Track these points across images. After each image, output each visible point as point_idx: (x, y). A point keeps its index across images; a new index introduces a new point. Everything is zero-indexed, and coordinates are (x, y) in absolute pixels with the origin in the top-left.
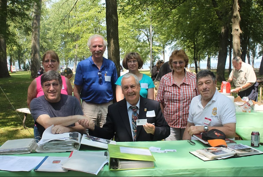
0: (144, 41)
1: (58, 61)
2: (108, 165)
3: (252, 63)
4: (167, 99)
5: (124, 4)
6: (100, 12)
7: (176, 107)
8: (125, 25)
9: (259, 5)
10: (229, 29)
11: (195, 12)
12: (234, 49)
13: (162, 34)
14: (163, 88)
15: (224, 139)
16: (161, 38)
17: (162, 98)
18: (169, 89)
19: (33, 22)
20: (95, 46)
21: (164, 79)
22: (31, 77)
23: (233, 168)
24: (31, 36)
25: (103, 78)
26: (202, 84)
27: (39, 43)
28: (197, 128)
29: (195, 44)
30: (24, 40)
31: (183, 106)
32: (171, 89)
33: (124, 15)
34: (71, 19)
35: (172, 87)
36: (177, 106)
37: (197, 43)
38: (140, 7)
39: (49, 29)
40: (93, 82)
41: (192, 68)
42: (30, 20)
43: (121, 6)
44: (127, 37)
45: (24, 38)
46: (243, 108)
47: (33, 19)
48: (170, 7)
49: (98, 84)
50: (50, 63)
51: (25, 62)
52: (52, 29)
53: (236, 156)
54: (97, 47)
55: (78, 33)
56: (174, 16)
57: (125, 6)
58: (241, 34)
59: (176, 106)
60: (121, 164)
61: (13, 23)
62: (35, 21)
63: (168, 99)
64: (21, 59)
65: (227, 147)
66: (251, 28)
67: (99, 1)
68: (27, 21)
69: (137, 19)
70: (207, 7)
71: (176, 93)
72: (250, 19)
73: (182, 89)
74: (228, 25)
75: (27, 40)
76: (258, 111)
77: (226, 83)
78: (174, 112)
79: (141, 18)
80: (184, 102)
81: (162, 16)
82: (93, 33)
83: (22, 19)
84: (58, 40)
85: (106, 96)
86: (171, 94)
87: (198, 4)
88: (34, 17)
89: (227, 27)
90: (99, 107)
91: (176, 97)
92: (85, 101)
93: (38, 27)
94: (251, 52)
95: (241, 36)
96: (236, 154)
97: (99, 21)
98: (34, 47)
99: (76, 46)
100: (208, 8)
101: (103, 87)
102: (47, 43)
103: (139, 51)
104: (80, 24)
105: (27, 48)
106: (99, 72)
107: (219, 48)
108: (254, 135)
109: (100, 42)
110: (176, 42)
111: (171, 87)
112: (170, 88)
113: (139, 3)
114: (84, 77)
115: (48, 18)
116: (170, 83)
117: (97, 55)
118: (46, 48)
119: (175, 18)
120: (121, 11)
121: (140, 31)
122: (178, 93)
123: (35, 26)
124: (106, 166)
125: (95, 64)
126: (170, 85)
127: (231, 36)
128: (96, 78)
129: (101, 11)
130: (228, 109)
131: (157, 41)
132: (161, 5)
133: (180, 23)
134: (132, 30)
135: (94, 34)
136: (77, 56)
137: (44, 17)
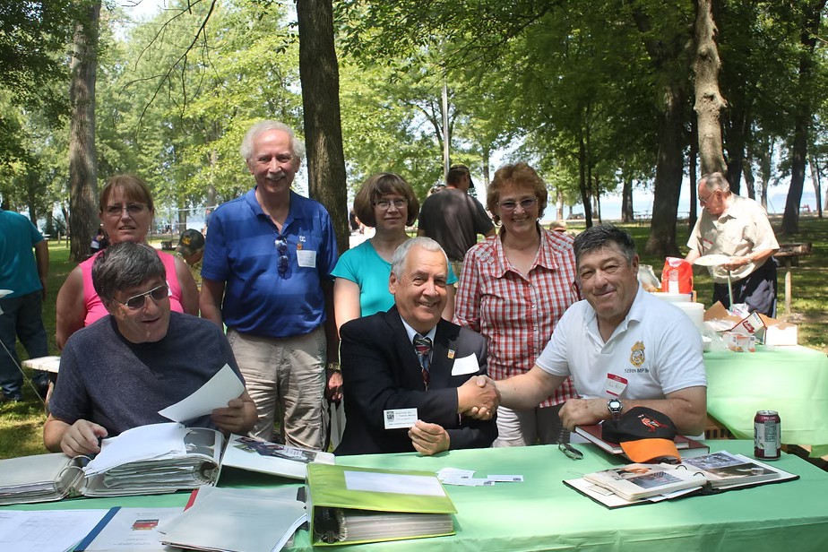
0: (425, 138)
1: (151, 208)
2: (307, 530)
3: (762, 197)
4: (489, 318)
5: (358, 23)
6: (284, 51)
7: (521, 343)
8: (364, 90)
9: (776, 21)
10: (686, 97)
11: (580, 44)
12: (704, 155)
13: (479, 115)
14: (474, 286)
15: (671, 438)
16: (478, 127)
17: (474, 317)
18: (493, 286)
19: (74, 84)
20: (267, 159)
21: (477, 255)
22: (70, 259)
23: (697, 528)
24: (67, 127)
25: (293, 258)
26: (592, 271)
27: (93, 151)
28: (587, 407)
29: (582, 142)
30: (47, 143)
31: (541, 338)
32: (500, 285)
33: (357, 59)
34: (193, 75)
35: (504, 282)
36: (525, 339)
37: (588, 139)
38: (408, 32)
39: (125, 107)
40: (262, 271)
41: (576, 218)
42: (63, 77)
43: (350, 30)
44: (371, 126)
45: (47, 135)
46: (732, 338)
47: (71, 76)
48: (501, 31)
49: (276, 275)
50: (125, 215)
51: (51, 212)
52: (136, 106)
53: (707, 490)
54: (274, 159)
55: (217, 116)
56: (516, 58)
57: (361, 31)
58: (722, 110)
59: (521, 339)
60: (347, 525)
61: (9, 88)
62: (79, 82)
63: (494, 318)
64: (39, 203)
65: (679, 462)
66: (753, 89)
67: (280, 16)
68: (53, 83)
69: (401, 67)
70: (618, 27)
71: (518, 298)
72: (749, 62)
73: (537, 285)
74: (682, 83)
75: (56, 141)
76: (777, 349)
77: (676, 263)
78: (514, 359)
79: (413, 64)
80: (544, 326)
81: (477, 58)
82: (262, 116)
83: (36, 76)
84: (155, 139)
85: (302, 314)
86: (501, 303)
87: (590, 21)
88: (75, 70)
89: (680, 90)
90: (280, 349)
91: (519, 313)
92: (236, 331)
93: (88, 102)
94: (756, 166)
95: (723, 117)
96: (709, 483)
97: (280, 78)
98: (79, 165)
99: (210, 155)
100: (622, 32)
101: (293, 285)
102: (119, 149)
103: (410, 168)
104: (221, 88)
105: (56, 166)
106: (279, 239)
107: (656, 154)
108: (763, 422)
109: (281, 144)
110: (523, 139)
111: (500, 281)
112: (497, 283)
113: (405, 21)
114: (232, 256)
115: (119, 72)
116: (496, 268)
117: (275, 185)
118: (118, 164)
119: (519, 62)
120: (349, 46)
121: (412, 105)
122: (525, 298)
123: (78, 96)
124: (303, 532)
125: (267, 213)
126: (496, 274)
127: (694, 117)
128: (268, 259)
129: (287, 47)
130: (677, 345)
131: (464, 135)
132: (474, 25)
133: (534, 80)
134: (386, 103)
135: (267, 119)
136: (214, 190)
137: (107, 68)
